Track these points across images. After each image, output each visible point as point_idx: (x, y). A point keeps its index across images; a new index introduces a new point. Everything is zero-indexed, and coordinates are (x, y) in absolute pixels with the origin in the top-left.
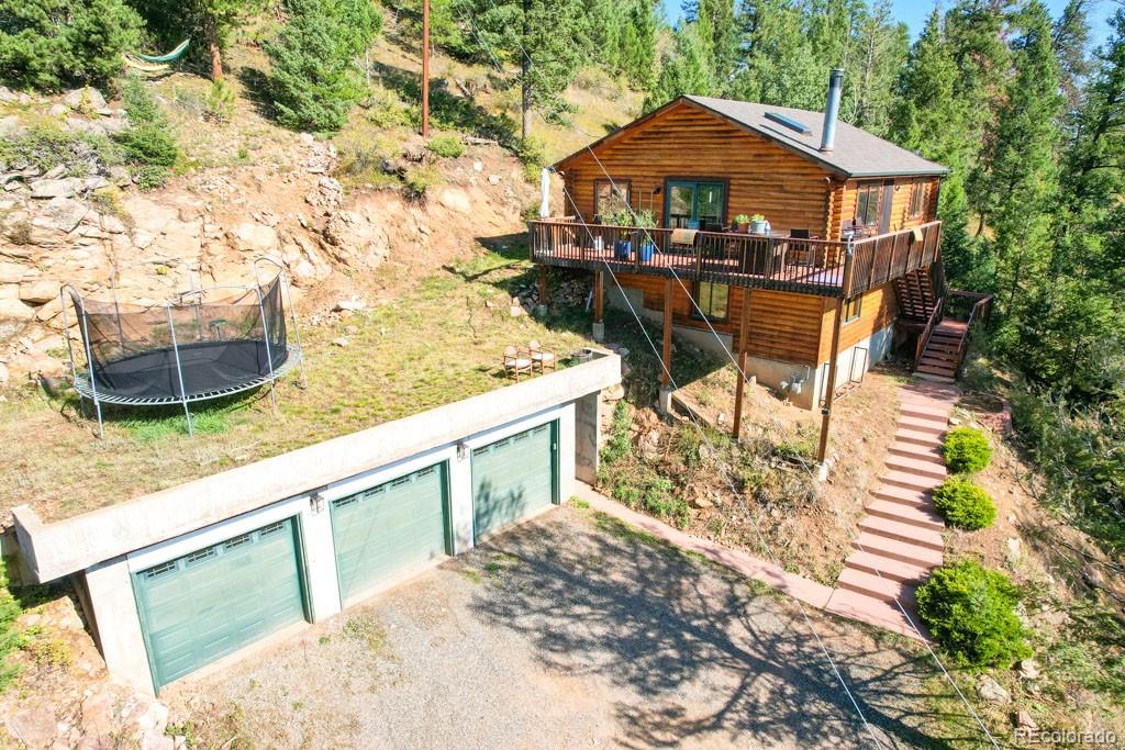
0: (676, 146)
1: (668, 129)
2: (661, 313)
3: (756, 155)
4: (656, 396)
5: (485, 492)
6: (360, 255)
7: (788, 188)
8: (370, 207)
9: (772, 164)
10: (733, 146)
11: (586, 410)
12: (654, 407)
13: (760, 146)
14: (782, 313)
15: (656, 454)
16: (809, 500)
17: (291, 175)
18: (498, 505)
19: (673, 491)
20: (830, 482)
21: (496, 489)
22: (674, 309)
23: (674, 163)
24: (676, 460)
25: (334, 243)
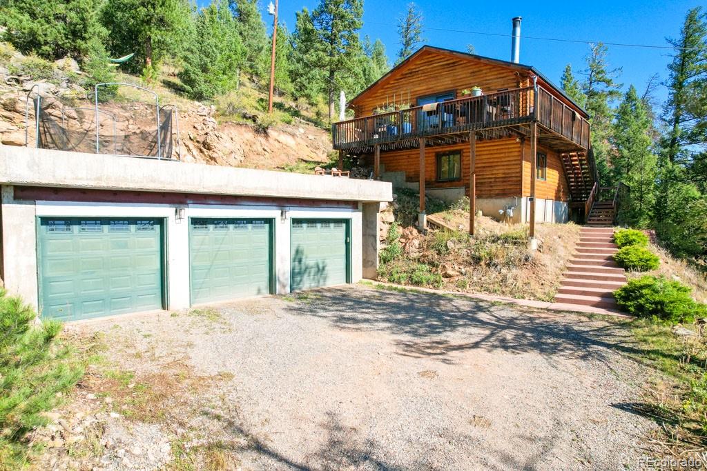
0: (422, 78)
1: (417, 70)
2: (417, 183)
3: (472, 73)
4: (416, 219)
5: (298, 257)
6: (225, 157)
7: (493, 88)
8: (234, 132)
9: (482, 76)
10: (457, 70)
11: (369, 226)
12: (415, 226)
13: (474, 66)
14: (496, 166)
15: (418, 253)
16: (526, 260)
17: (186, 114)
18: (308, 270)
19: (430, 271)
20: (540, 251)
21: (306, 258)
22: (426, 179)
23: (421, 89)
24: (432, 253)
25: (209, 149)
